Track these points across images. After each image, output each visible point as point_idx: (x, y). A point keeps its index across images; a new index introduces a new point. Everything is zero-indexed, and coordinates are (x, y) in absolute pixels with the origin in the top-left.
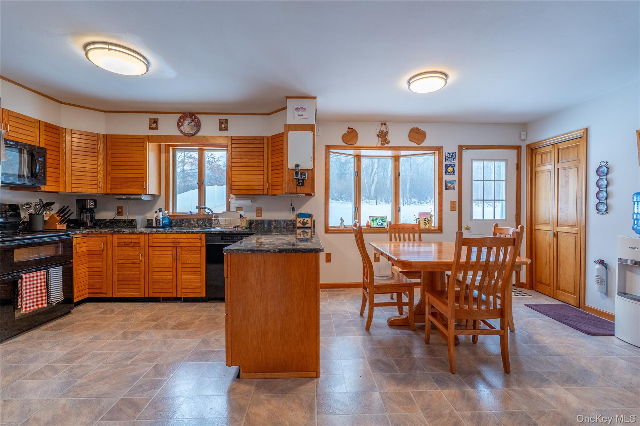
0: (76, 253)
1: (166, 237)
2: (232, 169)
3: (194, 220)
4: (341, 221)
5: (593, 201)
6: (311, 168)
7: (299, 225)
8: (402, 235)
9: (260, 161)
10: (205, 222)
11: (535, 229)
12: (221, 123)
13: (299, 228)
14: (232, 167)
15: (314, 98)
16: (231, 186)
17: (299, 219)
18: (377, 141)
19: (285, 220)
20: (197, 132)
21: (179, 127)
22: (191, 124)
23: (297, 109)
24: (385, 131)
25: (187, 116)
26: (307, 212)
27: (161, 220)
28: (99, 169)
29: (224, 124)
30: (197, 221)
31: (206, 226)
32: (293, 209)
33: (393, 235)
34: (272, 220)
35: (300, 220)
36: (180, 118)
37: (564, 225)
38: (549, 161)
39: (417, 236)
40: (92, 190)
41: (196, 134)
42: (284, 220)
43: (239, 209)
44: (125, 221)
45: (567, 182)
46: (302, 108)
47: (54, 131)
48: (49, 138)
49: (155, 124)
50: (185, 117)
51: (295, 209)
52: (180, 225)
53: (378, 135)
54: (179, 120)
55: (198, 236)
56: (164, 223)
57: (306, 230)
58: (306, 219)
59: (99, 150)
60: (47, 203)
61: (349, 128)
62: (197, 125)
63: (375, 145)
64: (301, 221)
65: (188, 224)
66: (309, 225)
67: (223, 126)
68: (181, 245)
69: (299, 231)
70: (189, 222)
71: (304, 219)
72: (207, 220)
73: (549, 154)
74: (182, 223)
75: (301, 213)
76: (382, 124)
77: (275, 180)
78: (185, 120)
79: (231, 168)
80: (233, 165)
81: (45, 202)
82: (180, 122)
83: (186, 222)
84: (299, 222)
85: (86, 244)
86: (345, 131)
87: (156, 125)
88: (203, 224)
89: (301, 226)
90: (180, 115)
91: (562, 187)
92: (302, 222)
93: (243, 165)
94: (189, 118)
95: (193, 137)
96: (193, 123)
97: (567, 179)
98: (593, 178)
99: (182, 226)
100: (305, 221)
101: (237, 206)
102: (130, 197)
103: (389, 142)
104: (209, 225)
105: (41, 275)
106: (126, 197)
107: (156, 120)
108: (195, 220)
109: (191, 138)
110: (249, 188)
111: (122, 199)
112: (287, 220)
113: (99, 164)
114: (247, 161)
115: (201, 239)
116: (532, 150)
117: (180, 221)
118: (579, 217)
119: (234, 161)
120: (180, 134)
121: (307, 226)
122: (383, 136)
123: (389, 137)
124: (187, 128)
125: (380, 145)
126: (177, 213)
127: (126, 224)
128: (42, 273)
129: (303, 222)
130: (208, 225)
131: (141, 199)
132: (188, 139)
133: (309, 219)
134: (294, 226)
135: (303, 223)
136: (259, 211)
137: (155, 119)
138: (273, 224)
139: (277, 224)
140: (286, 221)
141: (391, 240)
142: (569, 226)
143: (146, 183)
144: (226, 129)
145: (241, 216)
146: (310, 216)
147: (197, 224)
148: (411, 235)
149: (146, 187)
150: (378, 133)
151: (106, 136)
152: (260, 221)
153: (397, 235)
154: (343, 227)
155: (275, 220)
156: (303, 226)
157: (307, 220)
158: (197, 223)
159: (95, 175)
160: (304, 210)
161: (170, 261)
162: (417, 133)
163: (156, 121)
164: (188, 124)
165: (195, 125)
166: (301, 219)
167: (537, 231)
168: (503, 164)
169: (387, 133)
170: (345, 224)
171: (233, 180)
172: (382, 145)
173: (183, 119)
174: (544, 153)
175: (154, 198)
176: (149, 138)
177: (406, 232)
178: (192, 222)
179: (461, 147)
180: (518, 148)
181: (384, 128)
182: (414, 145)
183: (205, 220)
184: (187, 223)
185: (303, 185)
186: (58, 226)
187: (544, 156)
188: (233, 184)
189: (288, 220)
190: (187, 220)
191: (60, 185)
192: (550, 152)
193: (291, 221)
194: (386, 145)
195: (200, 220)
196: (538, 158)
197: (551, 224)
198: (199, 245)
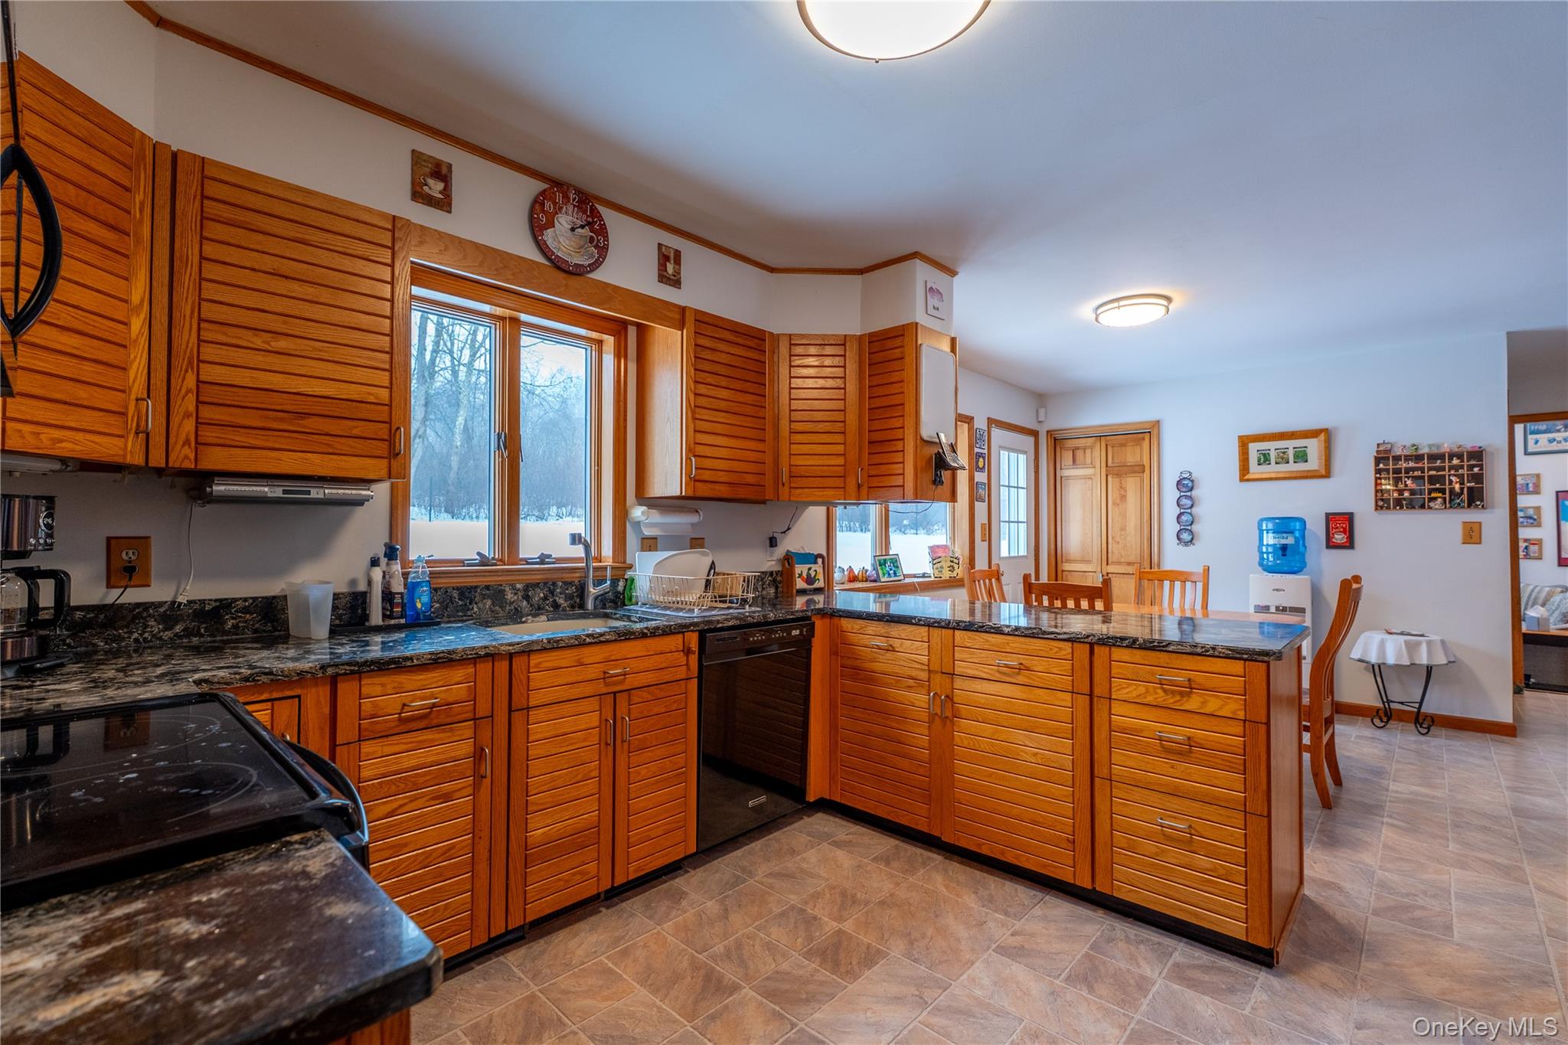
1: (578, 661)
2: (696, 416)
5: (1171, 527)
7: (800, 584)
9: (757, 401)
10: (552, 593)
11: (1063, 571)
12: (663, 257)
14: (698, 410)
16: (694, 468)
17: (796, 568)
20: (596, 265)
21: (536, 228)
22: (580, 230)
25: (566, 197)
28: (135, 326)
29: (672, 262)
30: (527, 588)
32: (773, 542)
35: (802, 572)
36: (543, 193)
37: (1119, 563)
38: (1088, 461)
41: (591, 271)
43: (649, 542)
44: (170, 614)
45: (1123, 498)
49: (440, 185)
50: (558, 197)
51: (777, 542)
52: (462, 611)
54: (538, 203)
55: (679, 641)
58: (813, 567)
59: (140, 221)
62: (598, 241)
64: (804, 575)
65: (493, 604)
66: (822, 584)
67: (670, 268)
68: (631, 681)
70: (498, 596)
71: (810, 569)
72: (560, 584)
73: (1088, 451)
74: (471, 603)
75: (797, 553)
77: (809, 461)
78: (561, 209)
79: (693, 413)
80: (700, 401)
82: (541, 211)
83: (484, 597)
84: (800, 575)
87: (445, 189)
88: (545, 598)
89: (804, 585)
90: (543, 186)
91: (1114, 503)
92: (805, 577)
93: (723, 405)
94: (575, 206)
95: (580, 278)
96: (586, 232)
97: (1122, 492)
98: (1171, 494)
99: (469, 613)
100: (813, 574)
102: (309, 493)
104: (566, 601)
106: (285, 492)
107: (444, 170)
108: (518, 586)
109: (574, 282)
110: (735, 478)
111: (255, 499)
113: (135, 299)
114: (730, 395)
116: (1057, 441)
117: (462, 595)
118: (1147, 552)
119: (701, 389)
120: (536, 256)
121: (816, 585)
124: (567, 242)
127: (178, 628)
129: (809, 575)
130: (562, 601)
132: (565, 282)
133: (817, 568)
135: (809, 579)
137: (438, 164)
142: (1129, 564)
144: (676, 281)
146: (816, 559)
147: (525, 603)
151: (170, 158)
156: (809, 587)
157: (816, 571)
158: (527, 598)
159: (117, 355)
163: (441, 173)
164: (572, 229)
165: (590, 238)
166: (804, 569)
167: (1065, 573)
168: (1022, 458)
171: (699, 450)
173: (555, 204)
174: (1078, 448)
178: (509, 596)
179: (991, 422)
180: (1035, 434)
183: (554, 584)
184: (489, 602)
187: (1079, 453)
188: (699, 462)
190: (487, 587)
192: (1092, 448)
196: (1067, 457)
197: (1095, 561)
198: (682, 673)
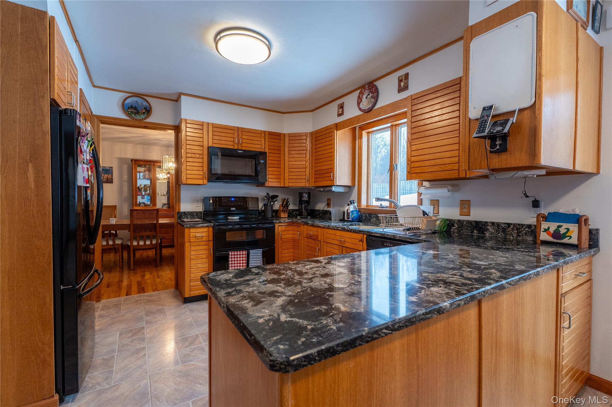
0: (281, 239)
1: (335, 233)
2: (412, 144)
7: (544, 236)
9: (452, 122)
12: (400, 81)
13: (545, 243)
16: (411, 168)
17: (545, 225)
19: (514, 225)
20: (375, 104)
21: (359, 104)
22: (369, 96)
26: (573, 210)
27: (351, 214)
28: (307, 165)
29: (404, 81)
32: (536, 204)
34: (487, 222)
35: (549, 228)
36: (360, 93)
40: (303, 184)
41: (374, 106)
42: (511, 224)
43: (435, 202)
47: (277, 137)
48: (272, 144)
49: (341, 109)
50: (363, 90)
51: (541, 204)
52: (369, 220)
54: (359, 97)
55: (359, 236)
56: (353, 216)
57: (566, 251)
58: (565, 226)
59: (308, 147)
60: (272, 196)
62: (374, 95)
64: (552, 230)
65: (376, 219)
66: (574, 240)
67: (402, 84)
68: (346, 245)
69: (545, 250)
70: (377, 217)
71: (559, 227)
74: (371, 218)
75: (555, 213)
78: (364, 94)
79: (410, 143)
80: (414, 136)
81: (271, 194)
82: (360, 98)
83: (374, 217)
84: (546, 230)
85: (291, 232)
89: (550, 239)
90: (360, 90)
92: (552, 232)
94: (367, 89)
95: (372, 112)
102: (326, 189)
105: (243, 254)
106: (323, 189)
109: (370, 114)
111: (321, 191)
112: (519, 224)
113: (307, 160)
115: (362, 241)
120: (361, 113)
121: (566, 241)
124: (366, 103)
126: (372, 206)
128: (244, 253)
131: (331, 191)
132: (367, 116)
133: (574, 227)
135: (556, 235)
136: (465, 205)
137: (341, 104)
138: (488, 229)
139: (498, 231)
140: (519, 227)
143: (333, 174)
144: (406, 88)
146: (579, 219)
149: (333, 178)
151: (312, 133)
152: (465, 223)
155: (493, 223)
156: (555, 241)
157: (568, 229)
159: (304, 170)
163: (341, 106)
164: (366, 98)
165: (372, 96)
166: (553, 226)
171: (413, 159)
173: (362, 93)
175: (350, 189)
176: (337, 126)
185: (503, 149)
186: (282, 214)
188: (413, 165)
189: (522, 225)
191: (281, 182)
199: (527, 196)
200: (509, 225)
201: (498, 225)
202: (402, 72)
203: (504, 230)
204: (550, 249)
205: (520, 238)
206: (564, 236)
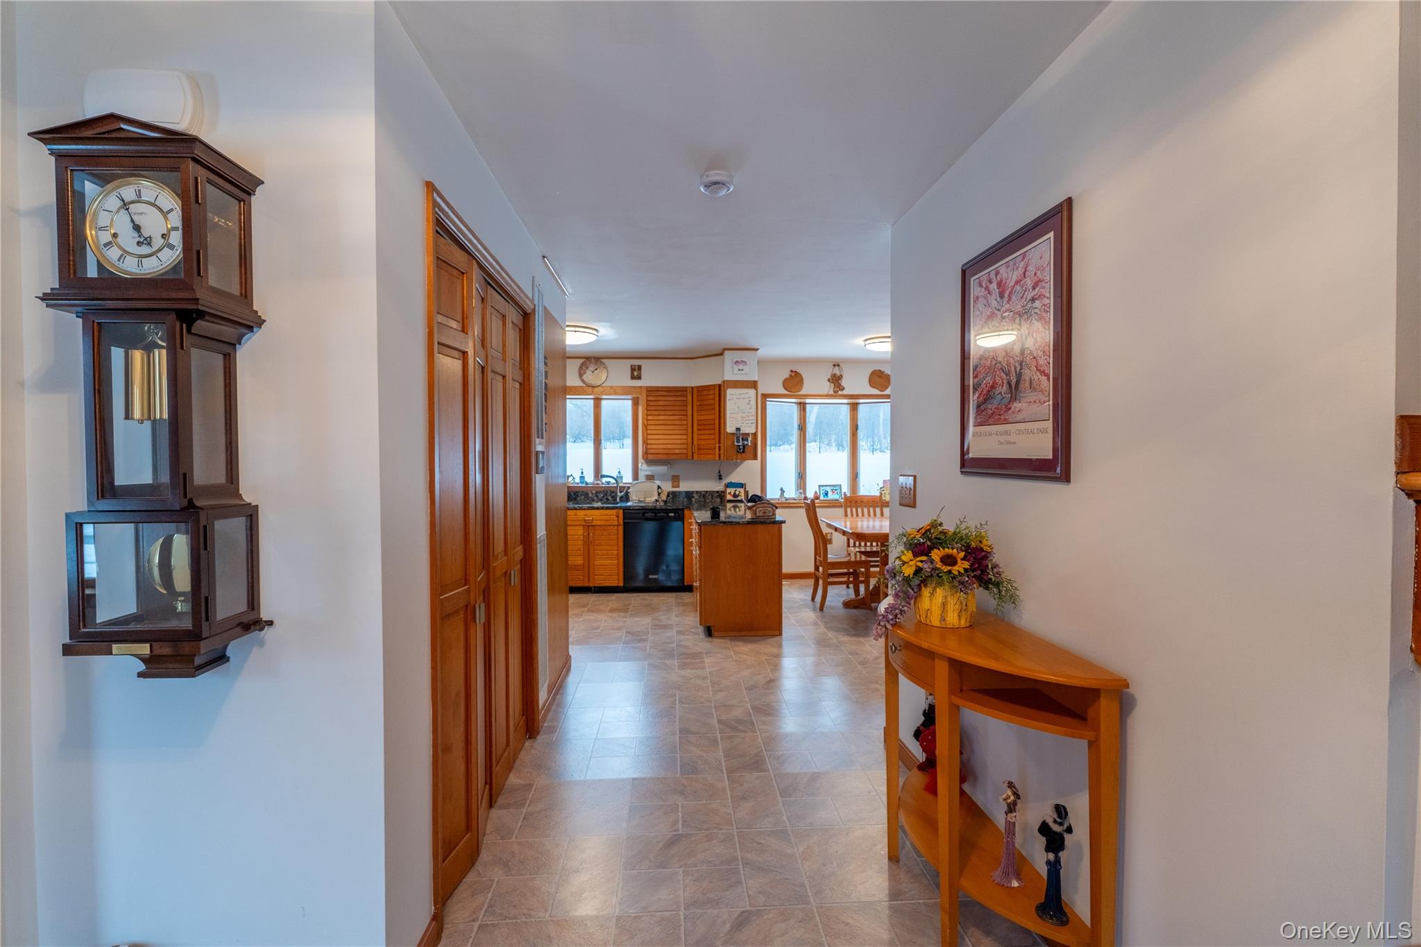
1: (576, 514)
2: (648, 428)
3: (592, 492)
4: (780, 492)
6: (754, 432)
7: (729, 497)
8: (860, 510)
9: (682, 418)
10: (606, 495)
12: (633, 369)
13: (729, 501)
14: (648, 426)
15: (757, 350)
16: (647, 449)
17: (728, 490)
18: (828, 388)
19: (710, 492)
20: (603, 382)
21: (581, 375)
23: (737, 362)
24: (838, 374)
25: (591, 363)
26: (739, 480)
29: (637, 370)
30: (597, 493)
31: (607, 499)
32: (720, 478)
33: (849, 510)
34: (692, 492)
36: (582, 364)
39: (878, 510)
41: (601, 384)
43: (650, 478)
46: (742, 361)
50: (588, 363)
51: (723, 477)
53: (829, 380)
54: (581, 367)
55: (614, 512)
57: (739, 505)
58: (738, 490)
61: (792, 371)
62: (603, 373)
63: (825, 393)
64: (732, 493)
65: (585, 497)
66: (742, 498)
67: (635, 373)
68: (594, 523)
69: (729, 505)
70: (586, 495)
71: (735, 490)
72: (609, 492)
75: (731, 482)
76: (834, 365)
77: (702, 442)
78: (588, 366)
79: (646, 427)
80: (649, 422)
82: (582, 369)
83: (582, 495)
84: (730, 493)
86: (786, 375)
88: (604, 496)
89: (732, 498)
90: (583, 360)
93: (662, 422)
94: (594, 363)
95: (598, 387)
100: (737, 493)
101: (648, 473)
103: (844, 389)
108: (594, 492)
109: (596, 389)
110: (670, 451)
112: (712, 491)
114: (667, 417)
115: (618, 517)
117: (574, 494)
119: (650, 418)
120: (581, 384)
121: (739, 498)
122: (836, 380)
123: (844, 383)
124: (591, 377)
125: (831, 392)
129: (735, 493)
130: (610, 498)
132: (592, 390)
133: (742, 490)
134: (721, 499)
135: (735, 496)
136: (675, 479)
139: (700, 497)
140: (712, 493)
141: (846, 515)
144: (639, 378)
145: (659, 487)
146: (742, 486)
148: (871, 510)
150: (829, 377)
152: (677, 493)
153: (854, 510)
154: (784, 500)
155: (697, 492)
156: (734, 499)
157: (740, 492)
158: (596, 496)
160: (734, 477)
161: (581, 543)
162: (880, 377)
164: (593, 372)
165: (600, 373)
166: (732, 490)
169: (840, 377)
170: (786, 495)
171: (649, 442)
172: (834, 392)
173: (586, 365)
177: (865, 506)
178: (590, 495)
181: (837, 371)
182: (876, 392)
183: (607, 492)
185: (744, 452)
188: (649, 446)
189: (714, 492)
193: (718, 492)
194: (840, 393)
195: (600, 492)
198: (616, 523)
199: (719, 472)
200: (707, 492)
201: (700, 492)
202: (636, 362)
203: (704, 496)
204: (732, 504)
205: (713, 501)
206: (738, 496)
